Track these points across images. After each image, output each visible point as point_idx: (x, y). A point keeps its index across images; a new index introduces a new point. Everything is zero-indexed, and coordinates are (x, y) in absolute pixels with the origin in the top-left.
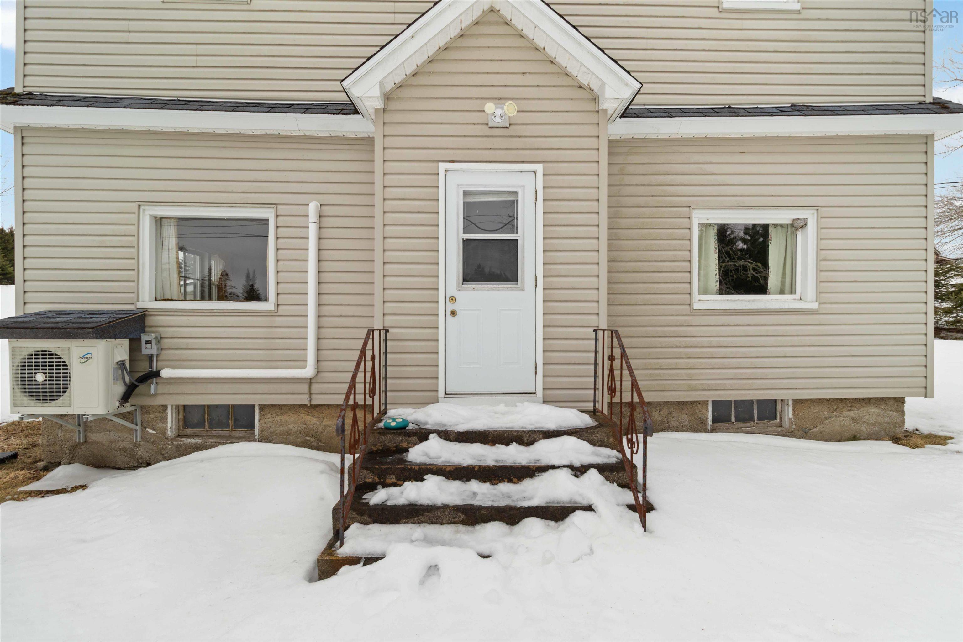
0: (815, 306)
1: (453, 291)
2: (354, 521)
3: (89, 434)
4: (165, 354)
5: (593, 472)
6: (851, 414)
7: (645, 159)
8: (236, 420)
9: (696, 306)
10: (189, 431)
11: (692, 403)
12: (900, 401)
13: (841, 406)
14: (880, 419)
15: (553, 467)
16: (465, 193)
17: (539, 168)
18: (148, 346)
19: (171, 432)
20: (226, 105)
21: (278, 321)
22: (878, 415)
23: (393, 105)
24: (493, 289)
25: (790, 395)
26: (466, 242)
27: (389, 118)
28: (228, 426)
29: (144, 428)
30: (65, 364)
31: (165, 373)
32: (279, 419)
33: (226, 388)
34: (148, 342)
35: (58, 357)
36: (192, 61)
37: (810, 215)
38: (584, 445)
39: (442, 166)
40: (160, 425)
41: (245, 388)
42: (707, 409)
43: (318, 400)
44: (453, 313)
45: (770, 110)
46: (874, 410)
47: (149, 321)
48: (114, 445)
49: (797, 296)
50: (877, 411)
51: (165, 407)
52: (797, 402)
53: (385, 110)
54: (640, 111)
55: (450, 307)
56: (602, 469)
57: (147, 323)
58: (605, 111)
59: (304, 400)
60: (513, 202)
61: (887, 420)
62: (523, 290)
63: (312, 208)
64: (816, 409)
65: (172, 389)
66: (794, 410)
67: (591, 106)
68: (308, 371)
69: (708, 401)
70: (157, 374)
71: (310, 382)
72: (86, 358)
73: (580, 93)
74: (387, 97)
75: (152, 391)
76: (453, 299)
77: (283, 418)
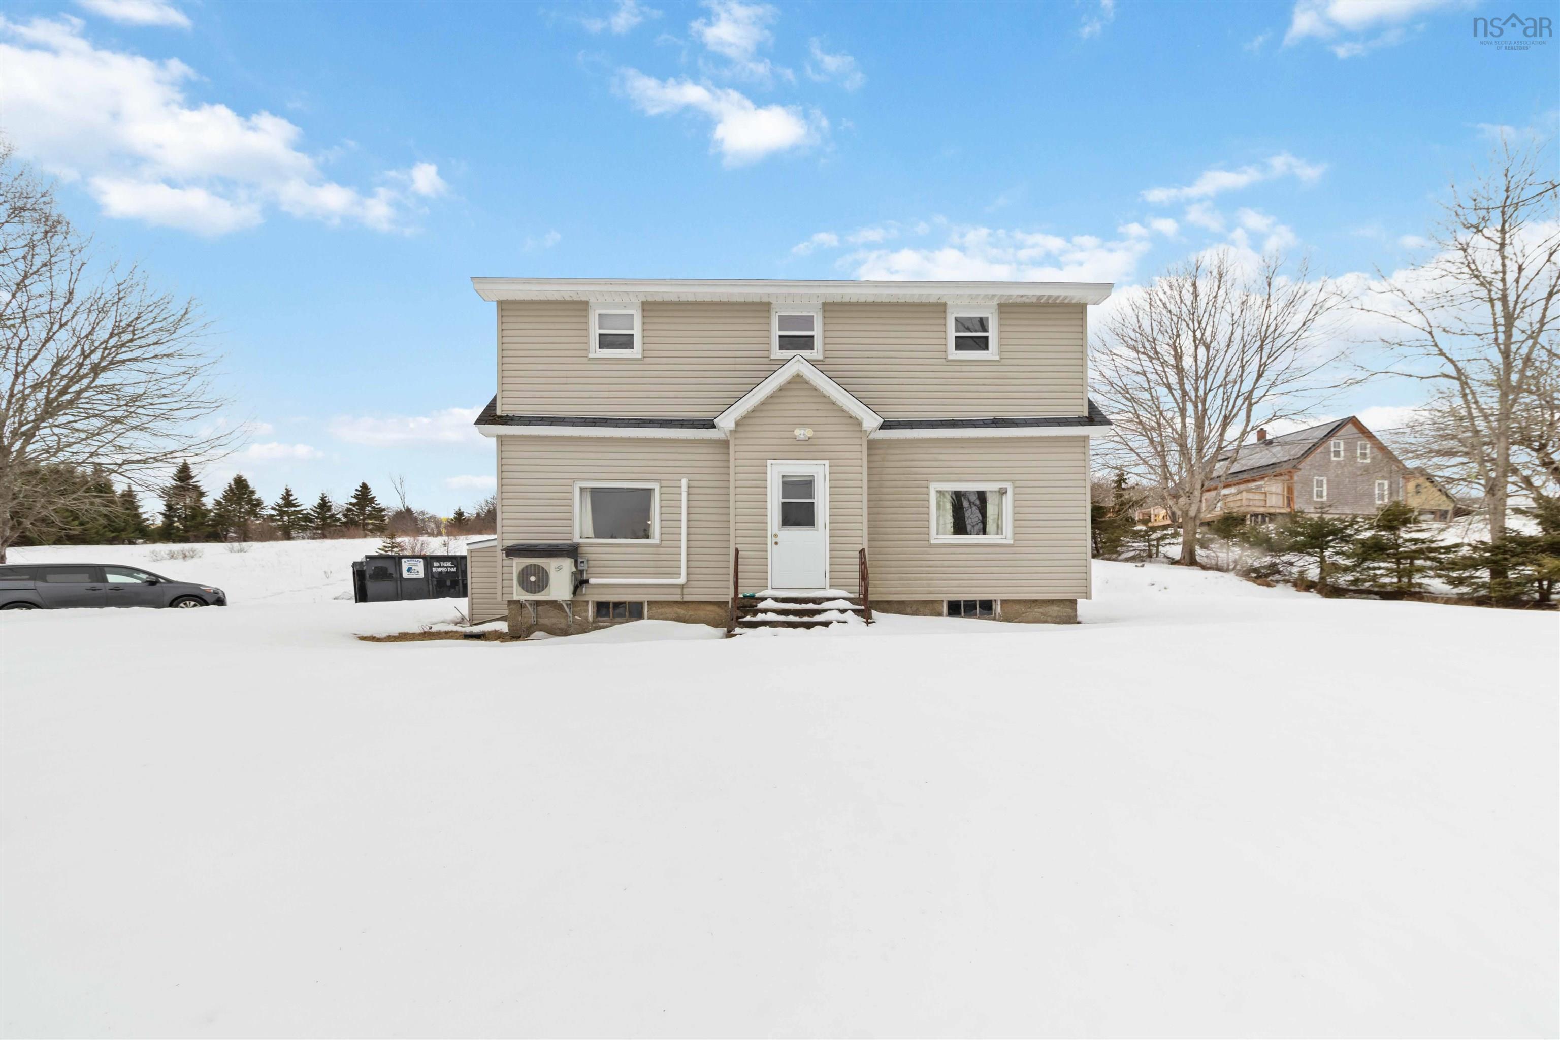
0: (1011, 542)
1: (776, 531)
2: (736, 627)
3: (539, 619)
4: (591, 570)
5: (850, 612)
6: (1040, 610)
7: (898, 452)
8: (630, 613)
9: (932, 542)
10: (600, 619)
11: (933, 602)
12: (1073, 602)
13: (1033, 605)
14: (1060, 614)
15: (830, 610)
16: (783, 476)
17: (827, 462)
18: (582, 564)
19: (590, 619)
20: (631, 421)
21: (662, 550)
22: (1059, 611)
23: (740, 429)
24: (800, 530)
25: (999, 597)
26: (783, 504)
27: (738, 435)
28: (625, 616)
29: (574, 615)
30: (547, 573)
31: (592, 581)
32: (659, 611)
33: (629, 590)
34: (582, 562)
35: (543, 569)
36: (606, 394)
37: (1009, 486)
38: (848, 603)
39: (769, 462)
40: (584, 614)
41: (640, 590)
42: (943, 607)
43: (687, 598)
44: (776, 543)
45: (978, 422)
46: (1056, 608)
47: (581, 550)
48: (554, 626)
49: (1003, 536)
50: (1058, 608)
51: (587, 602)
52: (1004, 602)
53: (735, 431)
54: (893, 423)
55: (775, 540)
56: (854, 611)
57: (579, 551)
58: (866, 431)
59: (678, 598)
60: (811, 481)
61: (1065, 614)
62: (817, 530)
63: (684, 482)
64: (1017, 607)
65: (596, 591)
66: (1001, 607)
67: (857, 428)
68: (682, 580)
69: (943, 601)
70: (587, 582)
71: (682, 587)
72: (559, 568)
73: (850, 421)
74: (737, 424)
75: (584, 592)
76: (776, 536)
77: (663, 610)
